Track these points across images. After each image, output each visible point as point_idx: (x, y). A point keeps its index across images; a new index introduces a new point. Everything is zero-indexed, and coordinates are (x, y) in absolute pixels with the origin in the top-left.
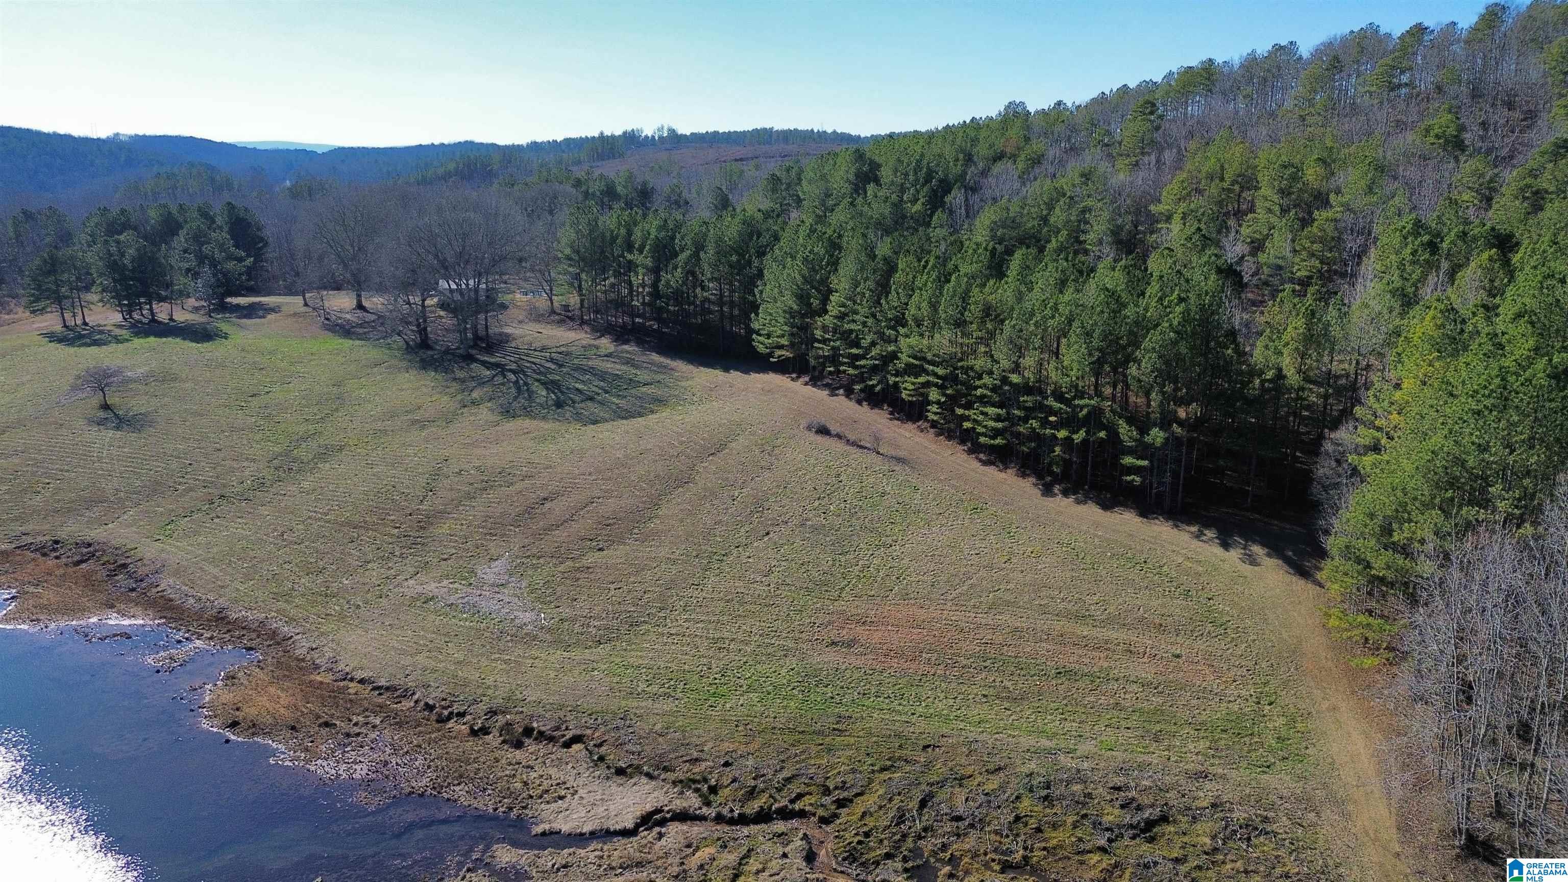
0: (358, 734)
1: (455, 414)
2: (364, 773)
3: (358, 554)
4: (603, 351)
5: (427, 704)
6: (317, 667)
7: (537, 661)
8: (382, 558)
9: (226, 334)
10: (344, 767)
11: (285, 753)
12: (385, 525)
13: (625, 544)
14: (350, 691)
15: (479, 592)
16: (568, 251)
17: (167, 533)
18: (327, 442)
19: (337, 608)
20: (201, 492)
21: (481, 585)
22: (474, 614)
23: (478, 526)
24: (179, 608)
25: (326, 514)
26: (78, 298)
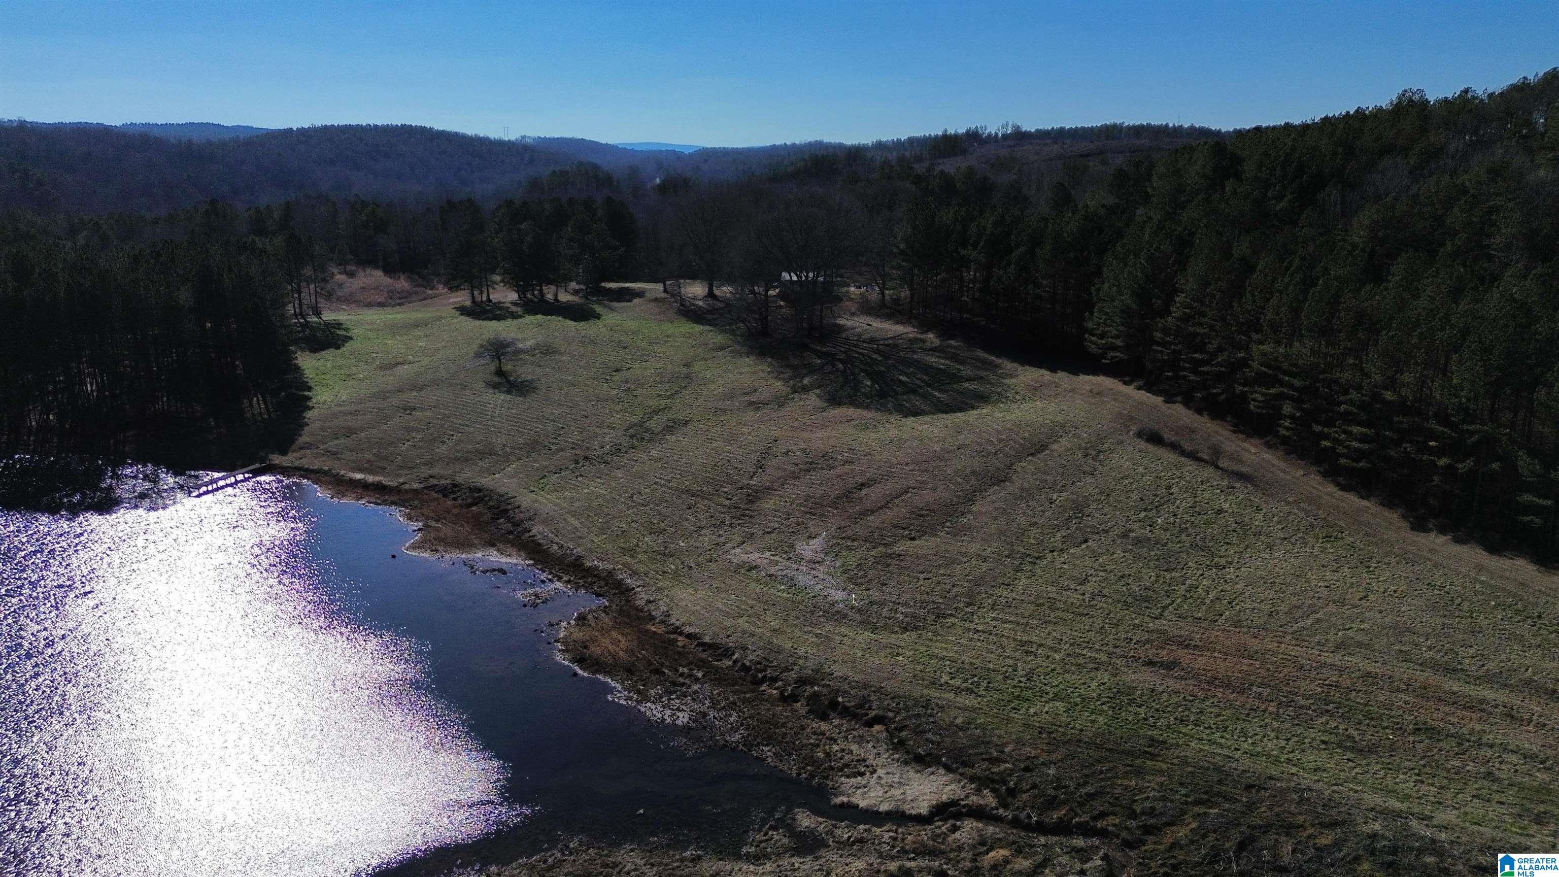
0: (683, 685)
1: (787, 398)
2: (686, 720)
3: (694, 520)
4: (928, 345)
5: (744, 664)
6: (653, 618)
7: (846, 639)
8: (714, 526)
9: (599, 314)
10: (668, 712)
11: (621, 692)
12: (719, 496)
13: (936, 536)
14: (679, 643)
15: (796, 567)
16: (903, 246)
17: (541, 485)
18: (675, 416)
19: (673, 567)
20: (568, 453)
21: (799, 559)
22: (791, 587)
23: (801, 505)
24: (546, 552)
25: (669, 481)
26: (486, 278)
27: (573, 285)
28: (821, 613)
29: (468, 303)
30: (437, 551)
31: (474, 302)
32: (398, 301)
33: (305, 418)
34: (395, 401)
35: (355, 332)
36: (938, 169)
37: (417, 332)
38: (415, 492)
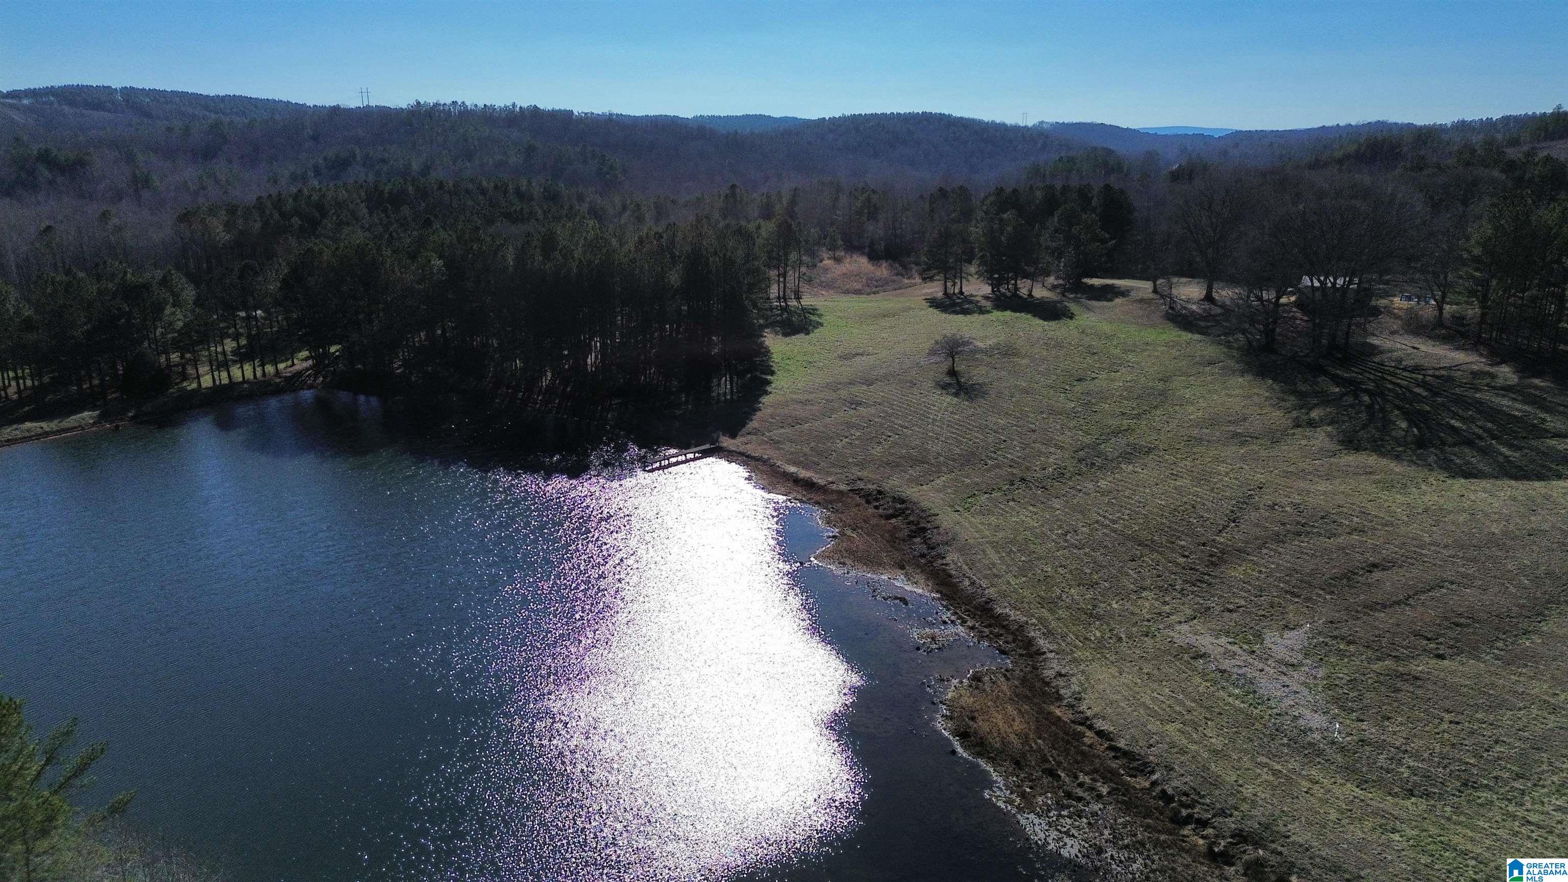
0: (1080, 799)
1: (1284, 433)
2: (1074, 851)
3: (1136, 576)
4: (1500, 382)
5: (1164, 792)
6: (1060, 698)
8: (1160, 588)
9: (1072, 314)
10: (1054, 834)
11: (1002, 790)
12: (1173, 550)
14: (1086, 740)
15: (1261, 666)
16: (1477, 251)
17: (967, 505)
18: (1136, 441)
19: (1098, 634)
20: (1004, 472)
21: (1266, 657)
22: (1248, 693)
23: (1280, 580)
24: (955, 585)
25: (1114, 522)
26: (961, 269)
27: (1051, 280)
28: (1285, 741)
29: (940, 295)
30: (844, 564)
31: (946, 293)
32: (874, 289)
33: (760, 403)
34: (843, 393)
35: (827, 319)
36: (1542, 154)
37: (885, 322)
38: (840, 492)
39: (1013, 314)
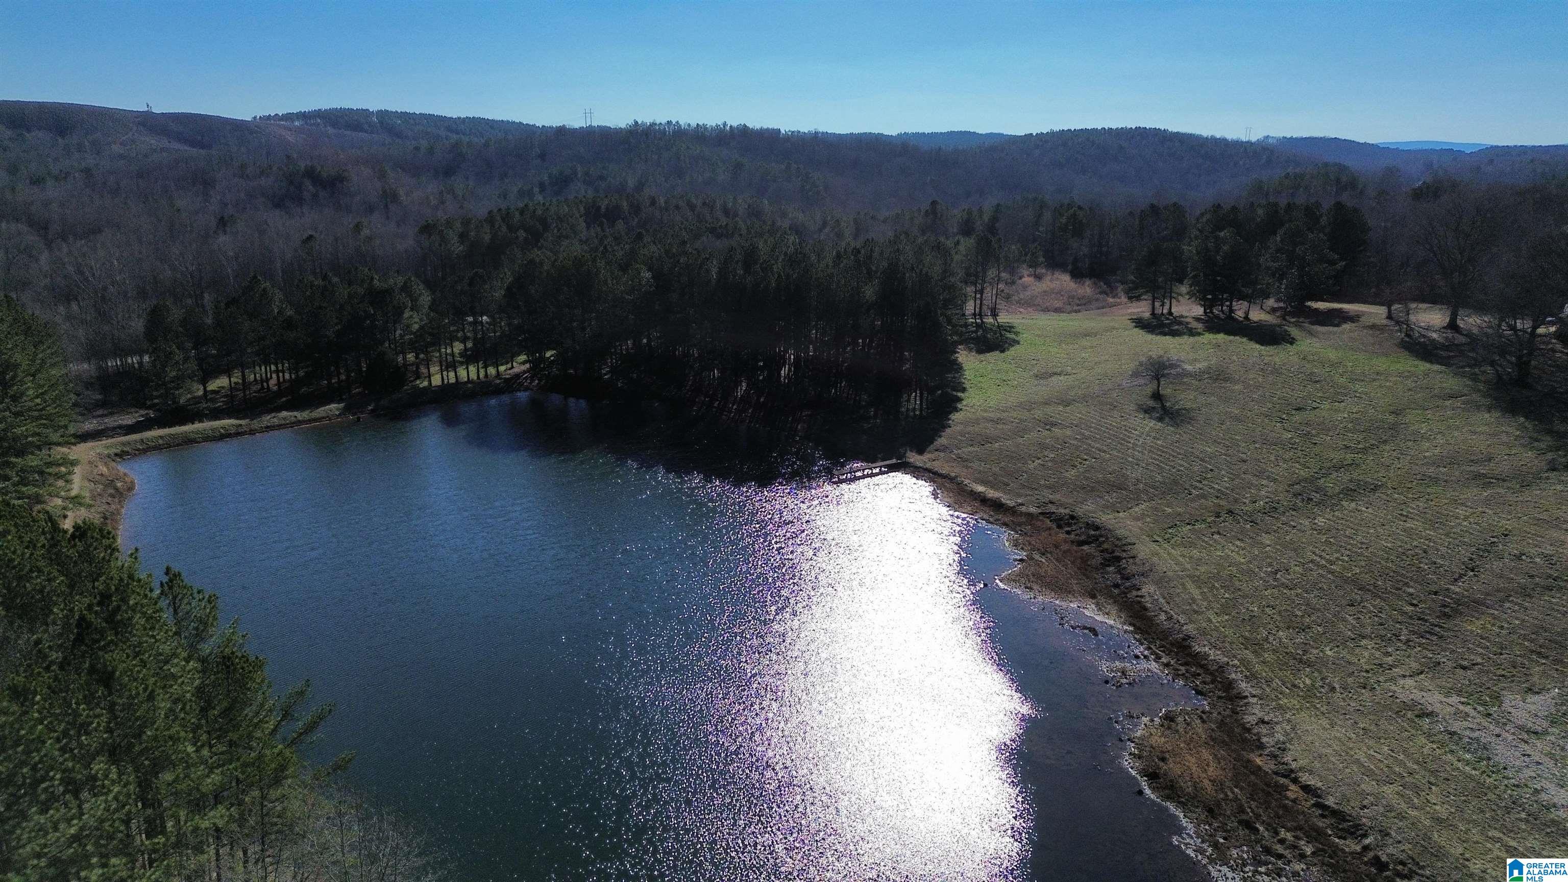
0: (1280, 856)
1: (1537, 477)
3: (1354, 622)
5: (1377, 858)
6: (1261, 746)
8: (1382, 637)
9: (1293, 339)
11: (1192, 838)
12: (1399, 597)
14: (1289, 794)
15: (1497, 731)
17: (1167, 536)
19: (1308, 682)
20: (1210, 503)
21: (1504, 721)
22: (1481, 759)
23: (1525, 638)
24: (1150, 620)
25: (1332, 563)
26: (1171, 289)
27: (1271, 302)
28: (1523, 815)
29: (1147, 315)
30: (1031, 589)
31: (1153, 314)
32: (1076, 308)
33: (949, 419)
34: (1038, 413)
35: (1023, 337)
37: (1085, 342)
38: (1029, 515)
39: (1226, 337)
